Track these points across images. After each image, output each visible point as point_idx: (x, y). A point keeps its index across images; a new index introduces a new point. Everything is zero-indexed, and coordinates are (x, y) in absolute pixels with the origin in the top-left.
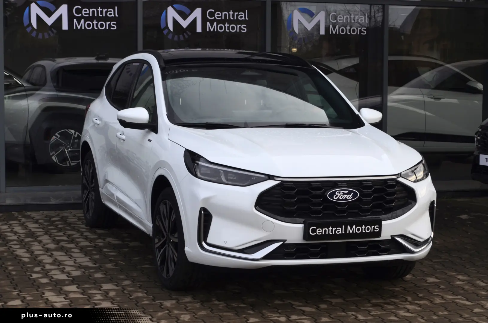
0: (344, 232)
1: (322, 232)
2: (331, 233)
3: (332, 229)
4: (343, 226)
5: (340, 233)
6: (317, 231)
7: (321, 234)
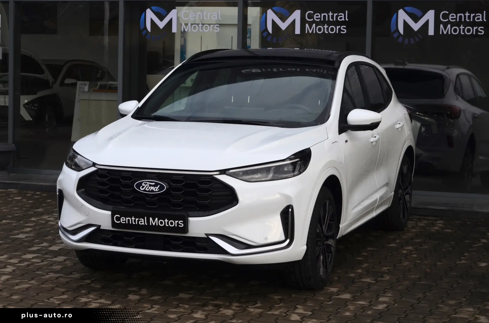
0: (147, 223)
1: (126, 221)
2: (134, 223)
3: (134, 219)
4: (146, 217)
5: (143, 224)
6: (121, 220)
7: (125, 222)
